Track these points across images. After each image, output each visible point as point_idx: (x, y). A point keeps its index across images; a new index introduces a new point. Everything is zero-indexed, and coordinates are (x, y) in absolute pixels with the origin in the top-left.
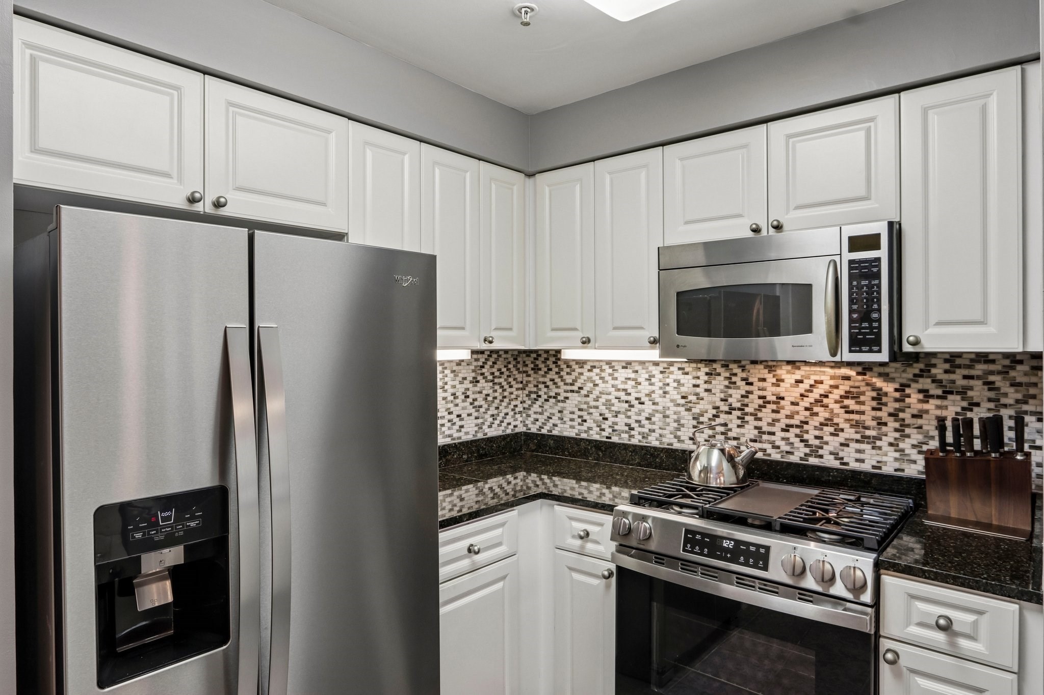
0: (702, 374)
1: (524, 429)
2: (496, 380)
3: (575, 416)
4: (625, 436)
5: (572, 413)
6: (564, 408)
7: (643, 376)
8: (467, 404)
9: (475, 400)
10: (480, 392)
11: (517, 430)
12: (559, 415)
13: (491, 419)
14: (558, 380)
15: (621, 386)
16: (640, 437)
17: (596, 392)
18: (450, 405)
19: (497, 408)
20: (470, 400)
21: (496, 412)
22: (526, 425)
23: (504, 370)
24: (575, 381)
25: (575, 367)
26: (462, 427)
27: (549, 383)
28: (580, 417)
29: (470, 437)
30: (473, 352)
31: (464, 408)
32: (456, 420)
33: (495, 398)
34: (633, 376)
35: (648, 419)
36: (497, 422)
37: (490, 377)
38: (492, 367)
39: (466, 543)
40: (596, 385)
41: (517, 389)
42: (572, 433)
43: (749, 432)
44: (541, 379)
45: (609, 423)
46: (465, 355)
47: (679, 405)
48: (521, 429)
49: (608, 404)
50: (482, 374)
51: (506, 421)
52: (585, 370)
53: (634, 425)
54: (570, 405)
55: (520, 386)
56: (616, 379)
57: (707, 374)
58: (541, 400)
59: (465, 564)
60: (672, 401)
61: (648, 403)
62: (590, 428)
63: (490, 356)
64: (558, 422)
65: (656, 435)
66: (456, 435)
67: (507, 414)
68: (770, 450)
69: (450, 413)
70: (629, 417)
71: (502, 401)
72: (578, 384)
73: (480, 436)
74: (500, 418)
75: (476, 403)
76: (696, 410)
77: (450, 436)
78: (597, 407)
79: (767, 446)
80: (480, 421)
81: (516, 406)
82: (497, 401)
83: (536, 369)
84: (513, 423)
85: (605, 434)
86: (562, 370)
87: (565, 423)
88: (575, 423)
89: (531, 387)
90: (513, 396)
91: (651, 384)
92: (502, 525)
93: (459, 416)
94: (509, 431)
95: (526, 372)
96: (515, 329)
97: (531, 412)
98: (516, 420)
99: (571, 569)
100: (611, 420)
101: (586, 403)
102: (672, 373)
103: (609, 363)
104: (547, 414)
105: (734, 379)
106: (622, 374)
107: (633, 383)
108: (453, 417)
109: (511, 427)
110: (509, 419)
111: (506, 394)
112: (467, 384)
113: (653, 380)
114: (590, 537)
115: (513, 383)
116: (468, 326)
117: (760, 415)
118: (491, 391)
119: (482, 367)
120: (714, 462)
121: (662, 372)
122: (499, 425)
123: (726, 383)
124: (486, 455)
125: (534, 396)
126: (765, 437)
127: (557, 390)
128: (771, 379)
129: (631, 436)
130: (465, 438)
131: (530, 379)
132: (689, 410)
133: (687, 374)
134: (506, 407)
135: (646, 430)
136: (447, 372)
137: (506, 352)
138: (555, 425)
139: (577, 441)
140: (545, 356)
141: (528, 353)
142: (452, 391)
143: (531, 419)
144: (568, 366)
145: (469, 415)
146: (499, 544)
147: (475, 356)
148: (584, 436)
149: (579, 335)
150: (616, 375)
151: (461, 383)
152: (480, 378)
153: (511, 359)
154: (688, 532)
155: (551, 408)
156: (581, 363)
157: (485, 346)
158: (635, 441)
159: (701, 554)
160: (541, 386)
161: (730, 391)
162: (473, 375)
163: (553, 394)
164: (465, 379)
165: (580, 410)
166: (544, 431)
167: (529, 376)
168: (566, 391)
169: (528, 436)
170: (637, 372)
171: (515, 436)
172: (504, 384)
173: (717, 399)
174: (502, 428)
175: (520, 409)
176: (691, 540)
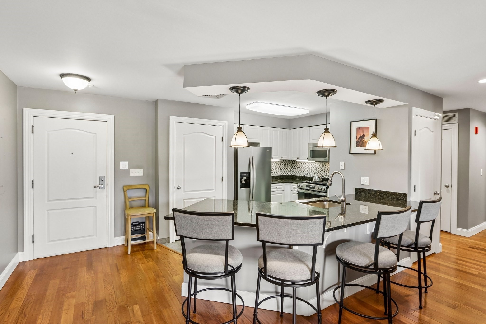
0: (319, 164)
1: (290, 175)
2: (285, 165)
3: (299, 172)
4: (307, 175)
5: (299, 171)
6: (297, 170)
7: (310, 165)
8: (279, 169)
9: (281, 168)
10: (282, 167)
11: (289, 175)
12: (296, 172)
13: (284, 172)
14: (296, 165)
15: (307, 166)
16: (309, 175)
17: (303, 168)
18: (276, 169)
19: (285, 170)
20: (280, 168)
21: (285, 171)
22: (291, 174)
23: (287, 163)
24: (299, 165)
25: (299, 163)
26: (278, 173)
27: (295, 166)
28: (300, 172)
29: (280, 175)
30: (280, 160)
31: (279, 170)
32: (277, 172)
33: (285, 168)
34: (308, 164)
35: (311, 172)
37: (284, 165)
38: (284, 163)
39: (276, 187)
40: (303, 166)
41: (289, 167)
42: (298, 175)
43: (325, 174)
44: (294, 165)
45: (304, 173)
46: (279, 160)
47: (315, 170)
49: (304, 170)
50: (282, 164)
51: (287, 173)
52: (301, 164)
53: (309, 173)
54: (298, 170)
55: (290, 166)
56: (306, 165)
57: (320, 164)
58: (294, 169)
59: (276, 190)
60: (314, 169)
61: (311, 169)
62: (301, 174)
63: (284, 161)
64: (296, 173)
65: (312, 175)
66: (277, 174)
67: (287, 171)
68: (328, 177)
69: (276, 170)
70: (308, 172)
71: (286, 169)
72: (300, 166)
73: (282, 175)
74: (286, 172)
75: (281, 169)
76: (318, 170)
77: (276, 174)
78: (303, 170)
79: (328, 176)
80: (282, 172)
81: (289, 170)
82: (285, 169)
83: (293, 163)
84: (288, 173)
85: (304, 175)
86: (297, 163)
87: (297, 173)
88: (299, 173)
89: (292, 167)
90: (288, 168)
91: (311, 166)
92: (282, 185)
93: (278, 171)
94: (287, 175)
95: (291, 164)
96: (287, 156)
97: (292, 171)
98: (289, 173)
99: (293, 193)
100: (305, 172)
101: (301, 169)
102: (314, 164)
103: (305, 162)
104: (294, 172)
105: (323, 165)
106: (307, 164)
107: (308, 166)
108: (277, 171)
109: (288, 174)
110: (287, 172)
111: (287, 168)
112: (279, 166)
113: (312, 165)
114: (296, 188)
115: (288, 166)
116: (278, 156)
117: (327, 171)
118: (284, 167)
119: (282, 163)
120: (316, 178)
121: (313, 164)
122: (285, 173)
123: (322, 166)
124: (282, 179)
125: (292, 168)
126: (328, 175)
127: (296, 167)
128: (328, 164)
129: (308, 175)
130: (279, 175)
131: (292, 165)
132: (317, 170)
133: (316, 164)
134: (287, 170)
135: (310, 174)
136: (276, 163)
137: (287, 160)
138: (296, 174)
139: (299, 176)
140: (294, 161)
141: (291, 160)
142: (277, 167)
143: (292, 173)
144: (298, 163)
145: (280, 171)
146: (281, 188)
147: (281, 161)
148: (300, 175)
149: (297, 157)
150: (306, 164)
151: (278, 165)
152: (282, 165)
153: (288, 161)
154: (307, 185)
155: (295, 170)
156: (300, 162)
157: (281, 159)
158: (308, 176)
159: (308, 188)
160: (294, 166)
161: (323, 167)
162: (280, 164)
163: (295, 168)
164: (279, 165)
165: (300, 171)
166: (294, 175)
167: (291, 165)
168: (298, 167)
169: (291, 176)
170: (309, 164)
171: (289, 176)
172: (287, 166)
173: (321, 168)
174: (286, 174)
175: (290, 171)
176: (307, 186)
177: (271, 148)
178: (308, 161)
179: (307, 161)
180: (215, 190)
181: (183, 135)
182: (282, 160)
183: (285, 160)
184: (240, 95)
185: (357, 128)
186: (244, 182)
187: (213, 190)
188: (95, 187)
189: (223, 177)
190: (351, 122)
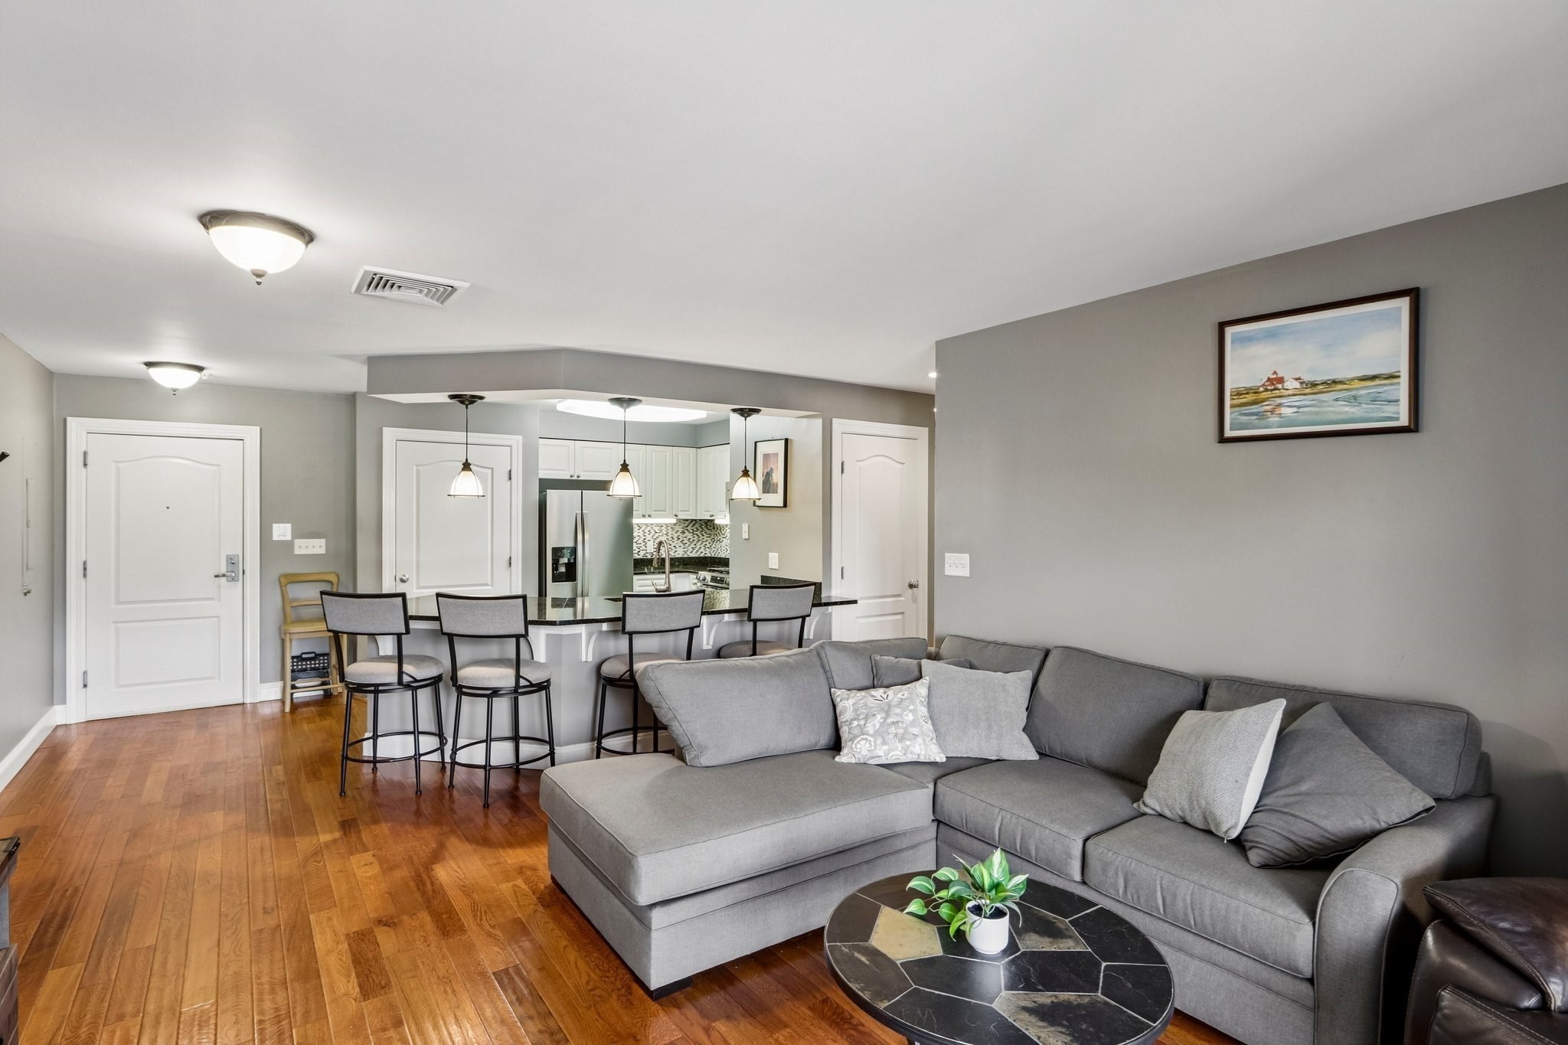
10: (685, 537)
18: (671, 542)
36: (695, 551)
37: (692, 531)
48: (708, 555)
50: (687, 529)
58: (715, 542)
63: (691, 522)
71: (697, 542)
73: (686, 556)
74: (696, 549)
75: (684, 542)
80: (686, 549)
81: (706, 545)
82: (694, 542)
89: (712, 536)
90: (704, 540)
93: (674, 547)
94: (702, 555)
95: (705, 529)
96: (688, 511)
97: (712, 547)
98: (706, 551)
104: (717, 548)
108: (672, 547)
110: (702, 550)
111: (700, 539)
112: (679, 534)
115: (704, 534)
118: (691, 537)
119: (684, 526)
125: (713, 540)
127: (719, 537)
130: (677, 556)
134: (700, 545)
136: (669, 528)
137: (700, 520)
142: (672, 536)
143: (712, 551)
145: (680, 547)
147: (682, 522)
152: (686, 531)
153: (703, 524)
157: (677, 517)
160: (715, 536)
162: (681, 530)
164: (677, 531)
165: (726, 545)
167: (711, 531)
171: (705, 558)
172: (699, 534)
174: (698, 554)
175: (708, 546)
176: (714, 579)
180: (492, 586)
181: (415, 467)
182: (687, 520)
183: (695, 520)
184: (467, 409)
185: (764, 455)
186: (563, 569)
187: (487, 585)
188: (216, 576)
189: (510, 558)
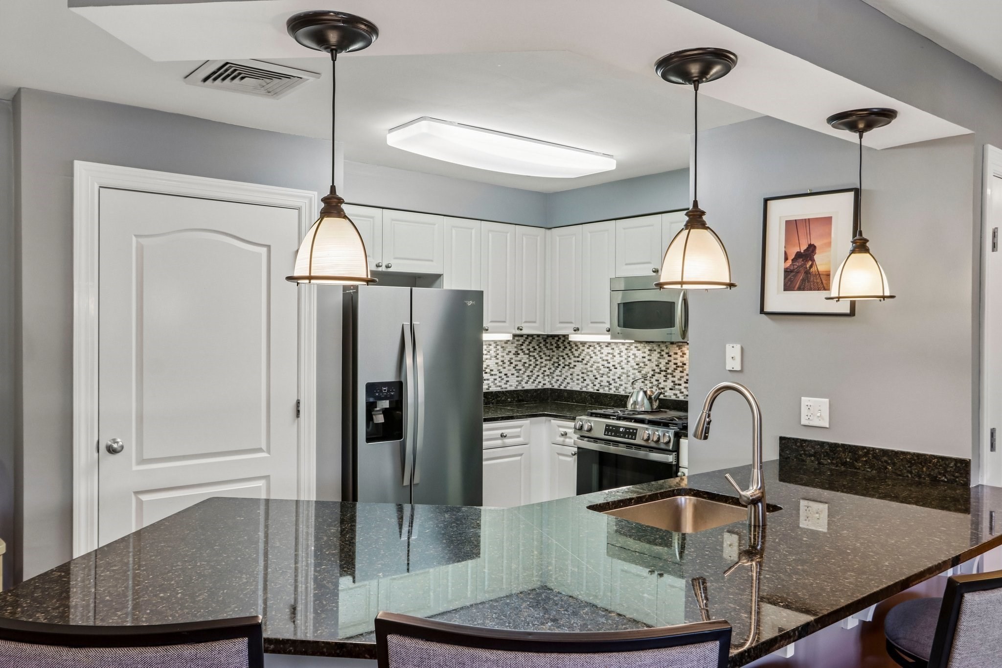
0: (646, 350)
1: (550, 387)
2: (531, 354)
3: (579, 377)
4: (607, 389)
5: (578, 375)
6: (573, 372)
7: (617, 352)
8: (511, 368)
9: (516, 365)
10: (520, 361)
11: (545, 387)
12: (571, 377)
13: (527, 378)
14: (570, 354)
15: (605, 358)
16: (614, 389)
17: (591, 362)
18: (500, 368)
19: (532, 372)
20: (513, 365)
21: (531, 374)
22: (551, 384)
23: (537, 347)
24: (580, 355)
25: (580, 346)
26: (508, 381)
27: (565, 356)
28: (582, 377)
29: (513, 388)
30: (515, 336)
31: (509, 370)
32: (504, 377)
33: (530, 365)
34: (611, 351)
35: (619, 378)
36: (531, 380)
37: (527, 352)
38: (528, 345)
39: (500, 432)
40: (591, 357)
41: (546, 360)
42: (577, 388)
43: (669, 384)
44: (561, 354)
45: (598, 381)
46: (509, 337)
47: (635, 369)
48: (548, 386)
49: (598, 369)
50: (522, 349)
51: (538, 380)
52: (585, 348)
53: (612, 382)
54: (577, 370)
55: (548, 358)
56: (602, 353)
57: (649, 350)
58: (561, 367)
59: (499, 442)
60: (632, 367)
61: (619, 368)
62: (588, 385)
63: (527, 338)
64: (570, 381)
65: (622, 387)
66: (504, 386)
67: (538, 376)
68: (679, 395)
69: (500, 372)
70: (609, 377)
71: (535, 367)
72: (581, 357)
73: (519, 388)
74: (533, 378)
75: (517, 368)
76: (643, 372)
77: (500, 386)
78: (592, 371)
79: (678, 392)
80: (520, 379)
81: (545, 371)
82: (531, 367)
83: (558, 347)
84: (543, 382)
85: (596, 388)
86: (572, 348)
87: (574, 382)
88: (580, 382)
89: (555, 359)
90: (543, 365)
91: (621, 357)
92: (520, 427)
93: (506, 375)
94: (540, 387)
95: (552, 349)
96: (538, 321)
97: (554, 375)
98: (545, 380)
99: (559, 454)
100: (600, 379)
101: (586, 369)
102: (631, 350)
103: (598, 343)
104: (564, 376)
105: (663, 353)
106: (606, 350)
107: (611, 356)
108: (502, 375)
109: (541, 384)
110: (540, 379)
111: (538, 363)
112: (511, 355)
113: (622, 354)
115: (543, 356)
116: (507, 321)
117: (674, 374)
118: (527, 361)
119: (522, 345)
120: (640, 399)
121: (626, 349)
122: (533, 383)
123: (659, 355)
124: (523, 401)
125: (556, 365)
126: (677, 387)
127: (569, 361)
128: (679, 352)
129: (610, 389)
130: (509, 389)
131: (554, 354)
132: (640, 372)
133: (639, 350)
134: (538, 371)
135: (617, 385)
136: (499, 347)
137: (538, 336)
138: (568, 383)
139: (580, 393)
140: (563, 339)
141: (553, 336)
142: (502, 359)
143: (554, 380)
144: (576, 346)
145: (512, 374)
146: (519, 436)
147: (517, 338)
148: (584, 389)
149: (573, 326)
150: (602, 351)
151: (508, 354)
152: (520, 352)
153: (542, 341)
154: (607, 425)
155: (566, 372)
156: (583, 344)
157: (518, 332)
158: (612, 392)
159: (611, 436)
160: (561, 358)
161: (661, 360)
162: (516, 350)
163: (567, 363)
164: (510, 352)
165: (583, 373)
166: (562, 387)
167: (553, 352)
168: (575, 361)
169: (553, 391)
170: (613, 349)
171: (544, 391)
172: (537, 356)
173: (654, 365)
174: (535, 385)
175: (548, 373)
176: (609, 429)
177: (482, 292)
178: (612, 338)
179: (607, 338)
180: (269, 451)
181: (134, 239)
182: (522, 336)
183: (532, 336)
184: (334, 59)
185: (788, 223)
186: (380, 419)
187: (260, 450)
190: (766, 200)
